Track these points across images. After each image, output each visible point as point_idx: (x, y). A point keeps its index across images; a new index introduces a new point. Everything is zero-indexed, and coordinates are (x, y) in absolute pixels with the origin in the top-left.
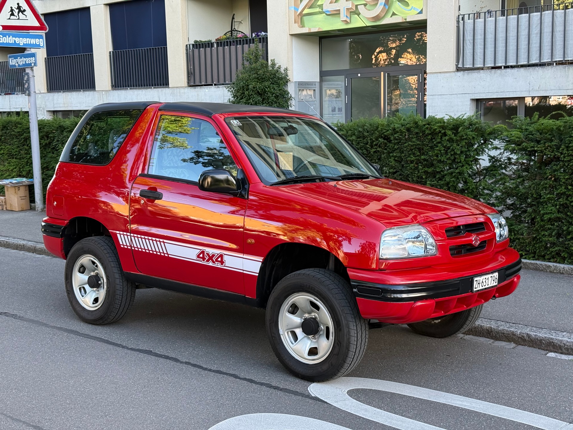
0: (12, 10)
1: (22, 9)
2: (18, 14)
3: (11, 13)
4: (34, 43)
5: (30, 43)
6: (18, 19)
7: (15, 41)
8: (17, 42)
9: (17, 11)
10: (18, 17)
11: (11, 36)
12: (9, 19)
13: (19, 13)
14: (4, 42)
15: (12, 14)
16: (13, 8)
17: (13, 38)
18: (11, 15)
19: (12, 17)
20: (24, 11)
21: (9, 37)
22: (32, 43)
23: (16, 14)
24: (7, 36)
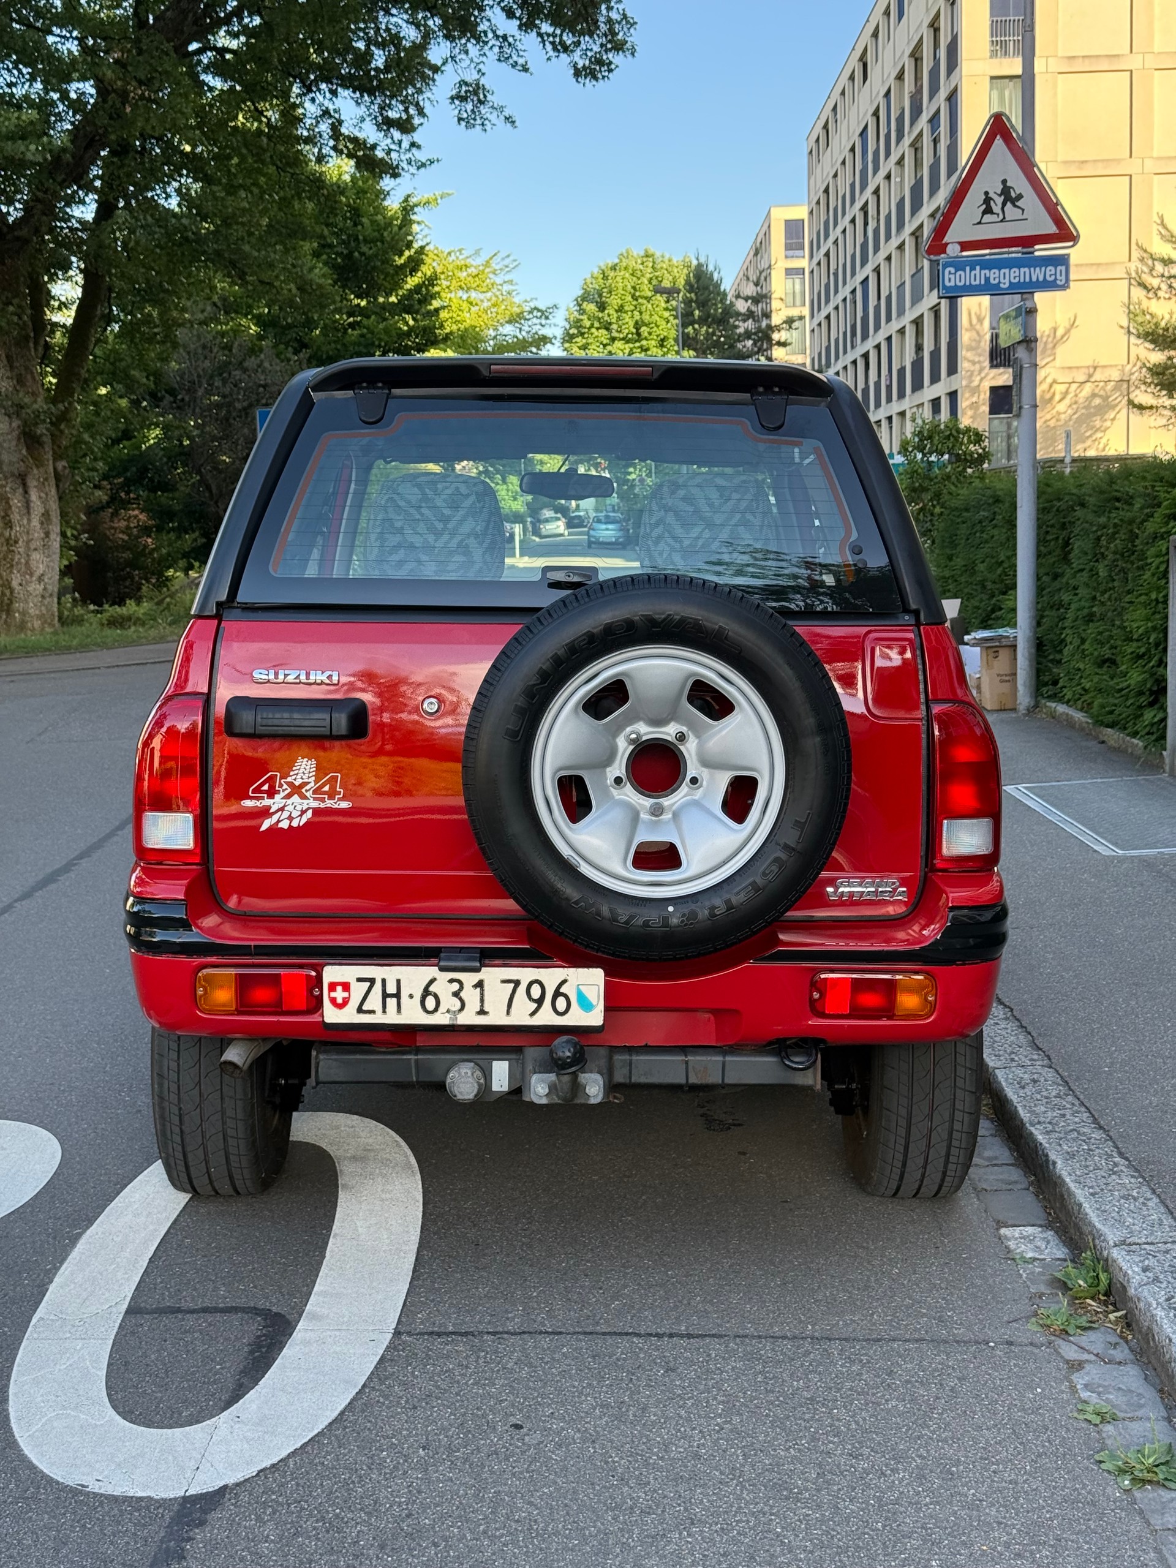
0: (987, 200)
1: (1013, 195)
2: (1003, 209)
3: (984, 207)
4: (1041, 279)
5: (1027, 280)
6: (1001, 221)
7: (987, 279)
8: (992, 281)
9: (1000, 200)
10: (1001, 217)
11: (978, 268)
12: (980, 223)
13: (1004, 204)
14: (958, 284)
15: (988, 210)
16: (991, 195)
17: (983, 272)
18: (985, 213)
19: (988, 218)
20: (1020, 197)
21: (972, 269)
22: (1034, 279)
23: (997, 209)
24: (968, 269)
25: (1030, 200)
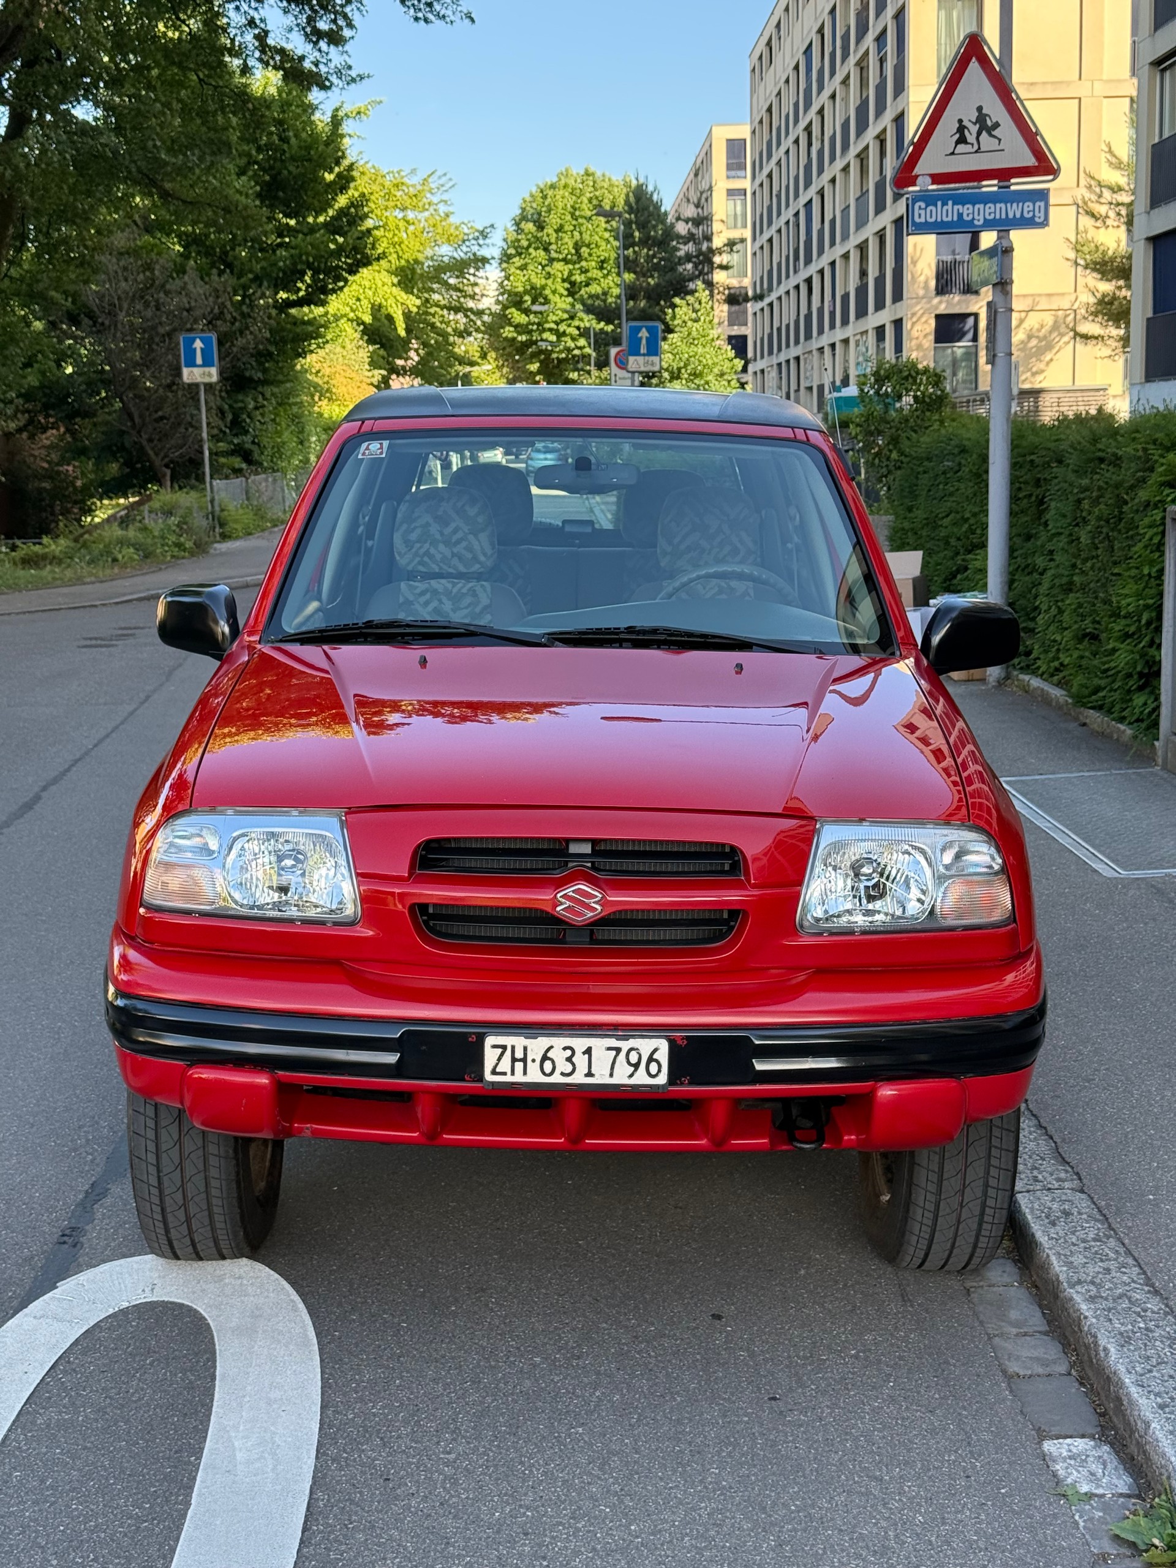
0: (961, 129)
1: (989, 123)
2: (978, 139)
3: (957, 136)
4: (1018, 215)
6: (976, 152)
7: (960, 215)
8: (965, 217)
9: (974, 129)
10: (976, 147)
11: (950, 203)
12: (953, 153)
13: (979, 134)
14: (929, 220)
15: (962, 140)
16: (966, 123)
17: (956, 207)
18: (958, 142)
19: (961, 148)
20: (996, 125)
21: (944, 204)
22: (1011, 216)
23: (971, 138)
24: (939, 203)
25: (1008, 129)
